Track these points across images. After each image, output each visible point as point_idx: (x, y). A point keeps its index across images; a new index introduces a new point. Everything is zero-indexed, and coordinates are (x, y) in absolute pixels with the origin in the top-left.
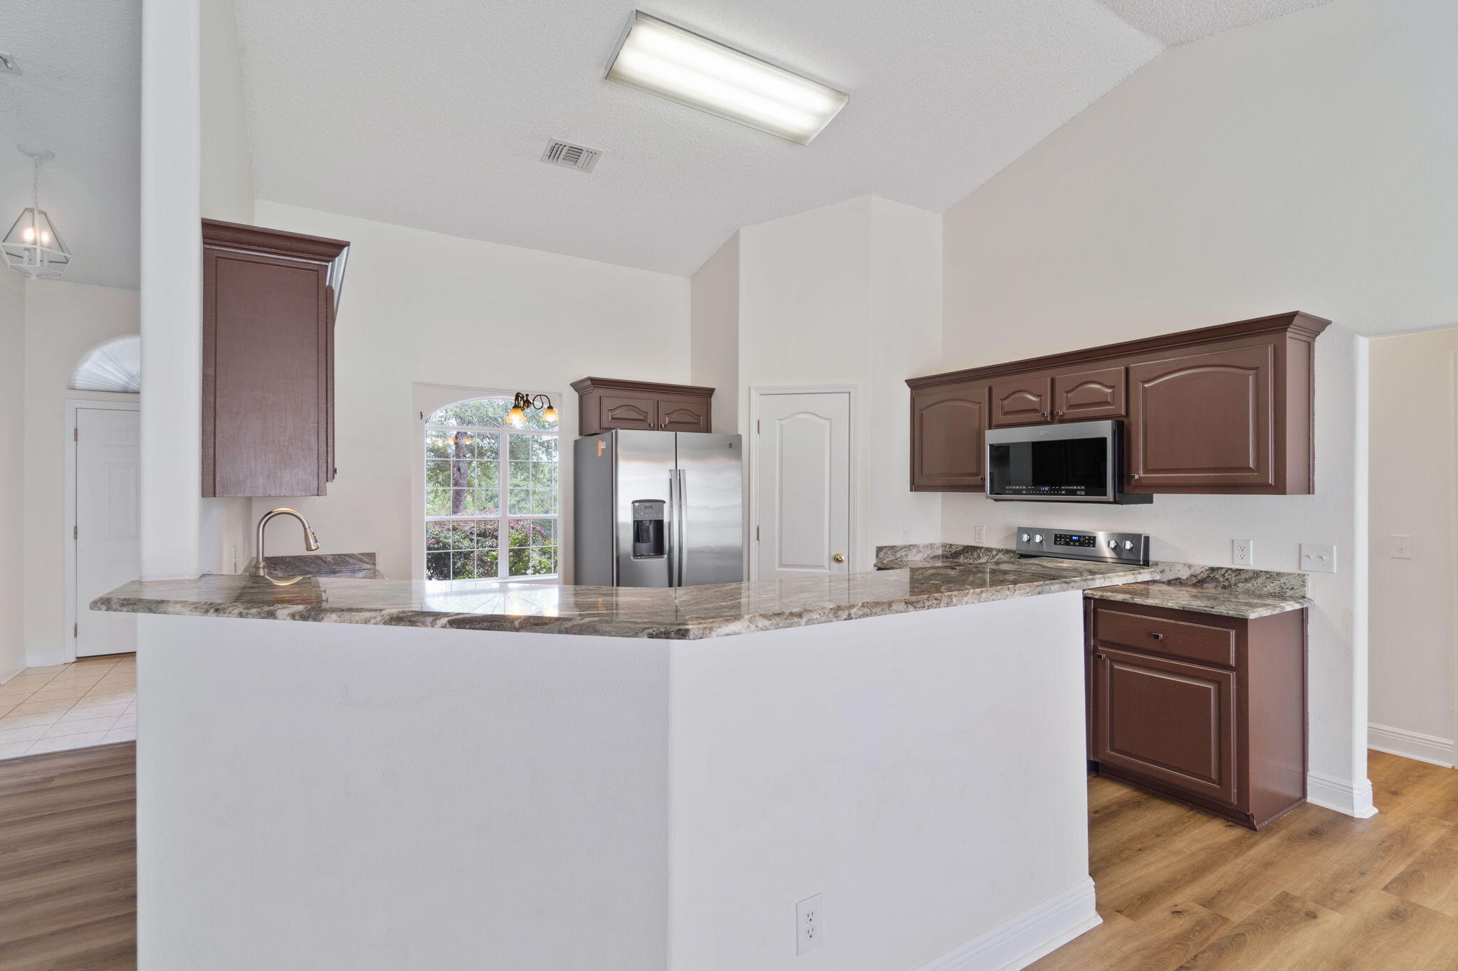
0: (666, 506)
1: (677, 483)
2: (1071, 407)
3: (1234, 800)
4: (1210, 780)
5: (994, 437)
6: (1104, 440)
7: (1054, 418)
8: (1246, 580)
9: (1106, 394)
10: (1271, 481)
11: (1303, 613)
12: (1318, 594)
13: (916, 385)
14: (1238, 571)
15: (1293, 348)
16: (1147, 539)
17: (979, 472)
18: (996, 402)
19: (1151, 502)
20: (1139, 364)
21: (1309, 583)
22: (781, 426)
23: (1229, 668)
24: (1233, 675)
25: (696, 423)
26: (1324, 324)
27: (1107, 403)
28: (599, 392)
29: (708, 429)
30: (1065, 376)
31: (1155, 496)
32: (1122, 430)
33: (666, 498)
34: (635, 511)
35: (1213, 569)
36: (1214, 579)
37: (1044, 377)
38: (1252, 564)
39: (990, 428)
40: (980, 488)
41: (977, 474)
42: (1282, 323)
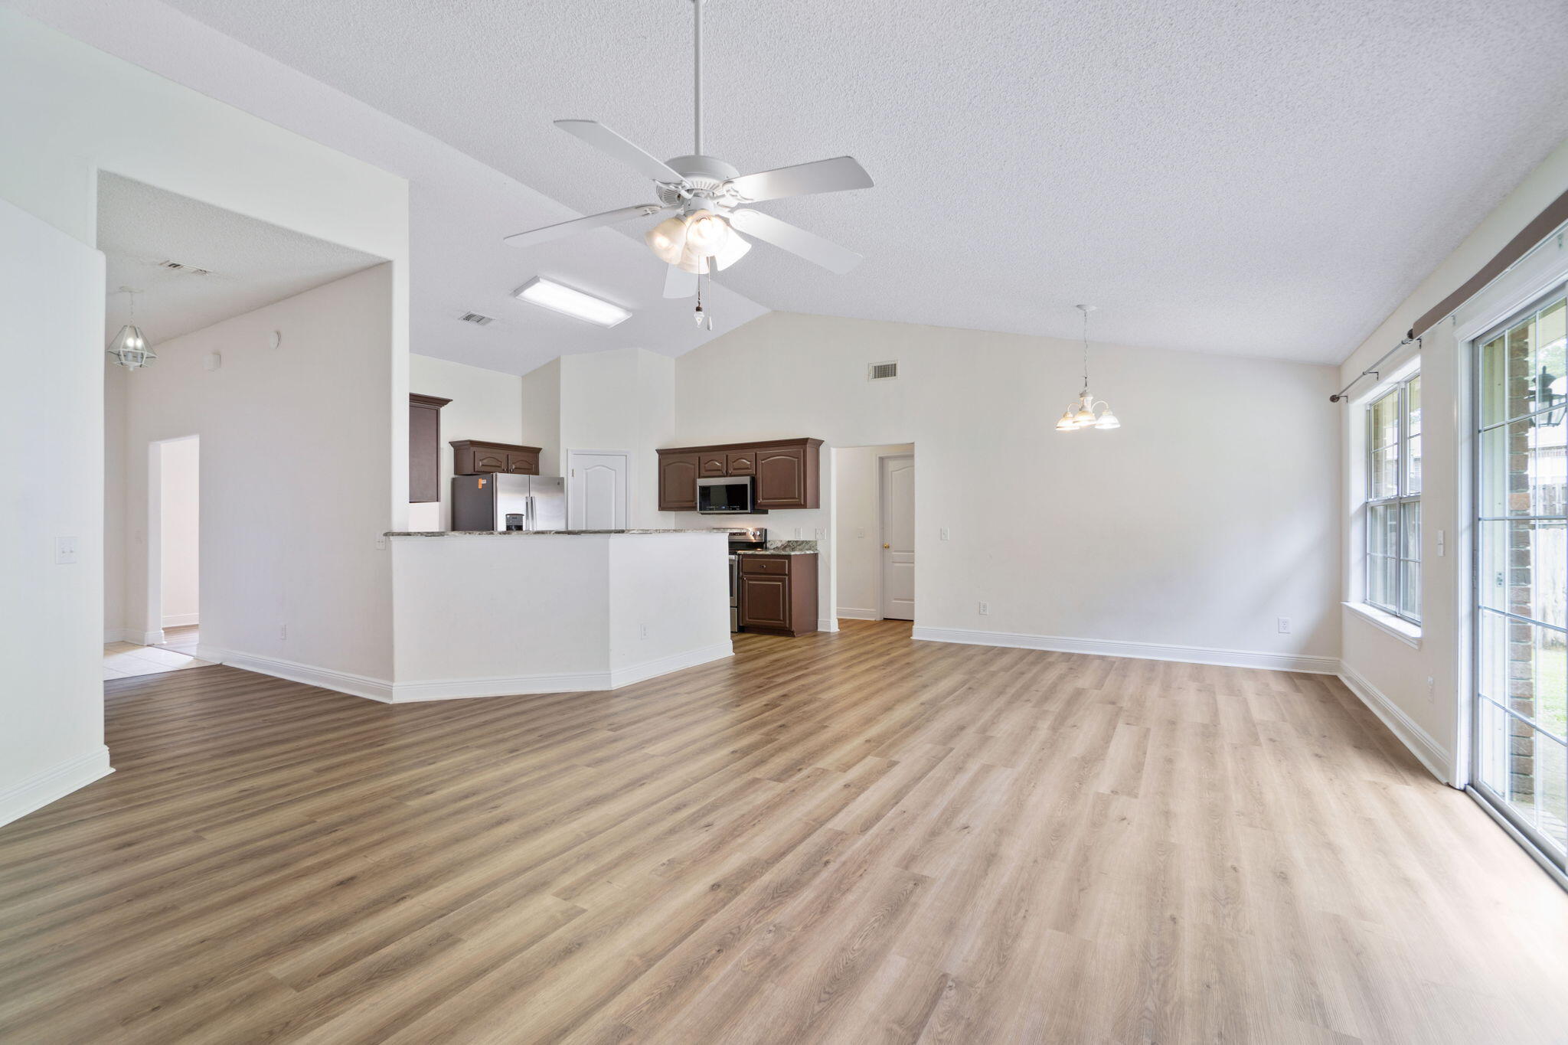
0: (524, 518)
1: (530, 505)
2: (735, 469)
3: (787, 626)
4: (781, 620)
5: (702, 482)
6: (746, 485)
7: (727, 475)
8: (800, 545)
9: (748, 465)
10: (802, 503)
11: (816, 556)
12: (821, 549)
13: (663, 454)
14: (797, 542)
15: (809, 450)
16: (766, 530)
17: (694, 500)
18: (702, 465)
19: (767, 513)
20: (761, 452)
21: (818, 544)
22: (587, 474)
23: (786, 575)
24: (787, 578)
25: (529, 469)
26: (820, 442)
27: (748, 468)
28: (473, 449)
29: (537, 473)
30: (732, 454)
31: (769, 511)
32: (754, 481)
33: (524, 513)
34: (507, 520)
35: (789, 542)
36: (790, 546)
37: (723, 454)
38: (802, 538)
39: (699, 478)
40: (694, 508)
41: (693, 501)
42: (804, 442)
